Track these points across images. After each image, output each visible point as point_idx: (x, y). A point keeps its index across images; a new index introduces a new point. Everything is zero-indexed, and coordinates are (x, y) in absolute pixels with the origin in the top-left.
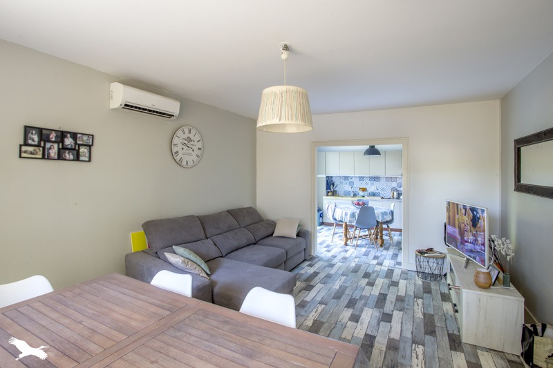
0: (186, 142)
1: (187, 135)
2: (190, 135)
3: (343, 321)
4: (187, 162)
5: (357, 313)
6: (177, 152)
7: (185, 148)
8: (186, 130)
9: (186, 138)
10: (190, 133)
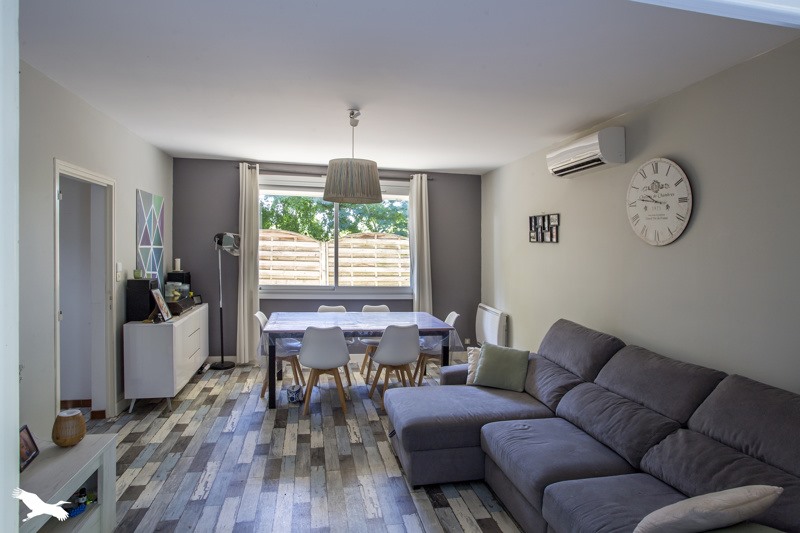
0: (651, 193)
1: (652, 177)
2: (656, 177)
3: (316, 433)
4: (657, 235)
5: (303, 445)
6: (637, 216)
7: (651, 205)
8: (649, 169)
9: (649, 185)
10: (656, 171)
